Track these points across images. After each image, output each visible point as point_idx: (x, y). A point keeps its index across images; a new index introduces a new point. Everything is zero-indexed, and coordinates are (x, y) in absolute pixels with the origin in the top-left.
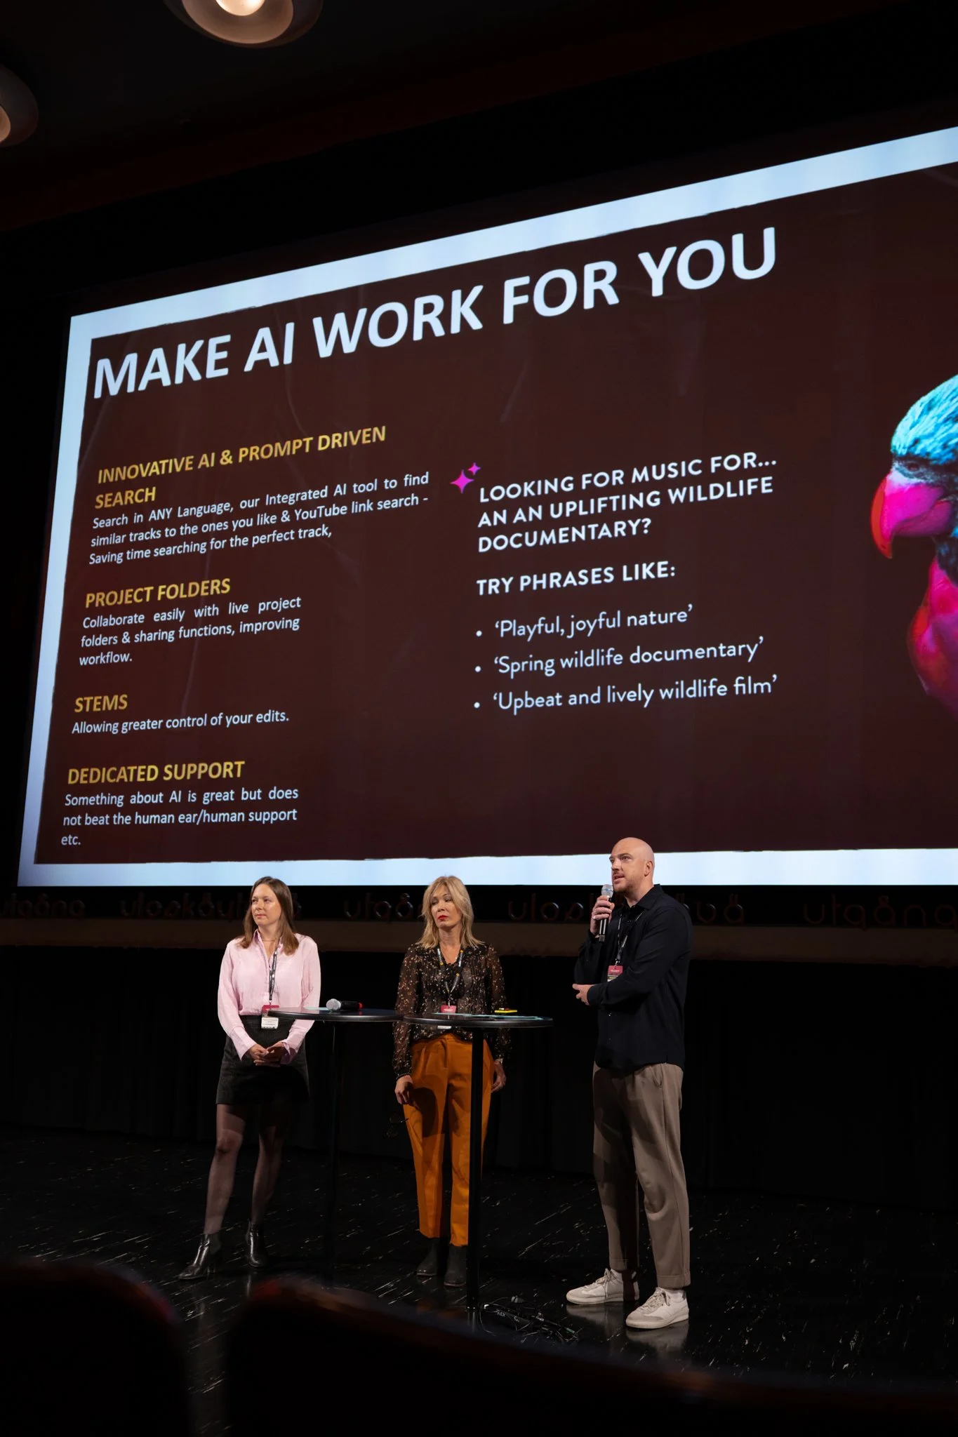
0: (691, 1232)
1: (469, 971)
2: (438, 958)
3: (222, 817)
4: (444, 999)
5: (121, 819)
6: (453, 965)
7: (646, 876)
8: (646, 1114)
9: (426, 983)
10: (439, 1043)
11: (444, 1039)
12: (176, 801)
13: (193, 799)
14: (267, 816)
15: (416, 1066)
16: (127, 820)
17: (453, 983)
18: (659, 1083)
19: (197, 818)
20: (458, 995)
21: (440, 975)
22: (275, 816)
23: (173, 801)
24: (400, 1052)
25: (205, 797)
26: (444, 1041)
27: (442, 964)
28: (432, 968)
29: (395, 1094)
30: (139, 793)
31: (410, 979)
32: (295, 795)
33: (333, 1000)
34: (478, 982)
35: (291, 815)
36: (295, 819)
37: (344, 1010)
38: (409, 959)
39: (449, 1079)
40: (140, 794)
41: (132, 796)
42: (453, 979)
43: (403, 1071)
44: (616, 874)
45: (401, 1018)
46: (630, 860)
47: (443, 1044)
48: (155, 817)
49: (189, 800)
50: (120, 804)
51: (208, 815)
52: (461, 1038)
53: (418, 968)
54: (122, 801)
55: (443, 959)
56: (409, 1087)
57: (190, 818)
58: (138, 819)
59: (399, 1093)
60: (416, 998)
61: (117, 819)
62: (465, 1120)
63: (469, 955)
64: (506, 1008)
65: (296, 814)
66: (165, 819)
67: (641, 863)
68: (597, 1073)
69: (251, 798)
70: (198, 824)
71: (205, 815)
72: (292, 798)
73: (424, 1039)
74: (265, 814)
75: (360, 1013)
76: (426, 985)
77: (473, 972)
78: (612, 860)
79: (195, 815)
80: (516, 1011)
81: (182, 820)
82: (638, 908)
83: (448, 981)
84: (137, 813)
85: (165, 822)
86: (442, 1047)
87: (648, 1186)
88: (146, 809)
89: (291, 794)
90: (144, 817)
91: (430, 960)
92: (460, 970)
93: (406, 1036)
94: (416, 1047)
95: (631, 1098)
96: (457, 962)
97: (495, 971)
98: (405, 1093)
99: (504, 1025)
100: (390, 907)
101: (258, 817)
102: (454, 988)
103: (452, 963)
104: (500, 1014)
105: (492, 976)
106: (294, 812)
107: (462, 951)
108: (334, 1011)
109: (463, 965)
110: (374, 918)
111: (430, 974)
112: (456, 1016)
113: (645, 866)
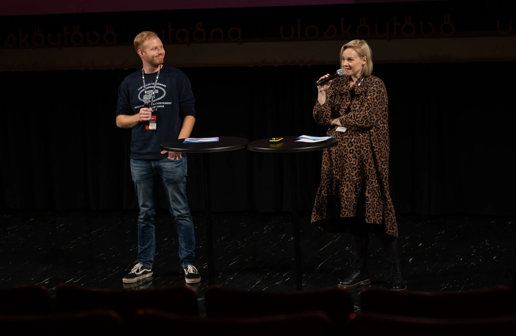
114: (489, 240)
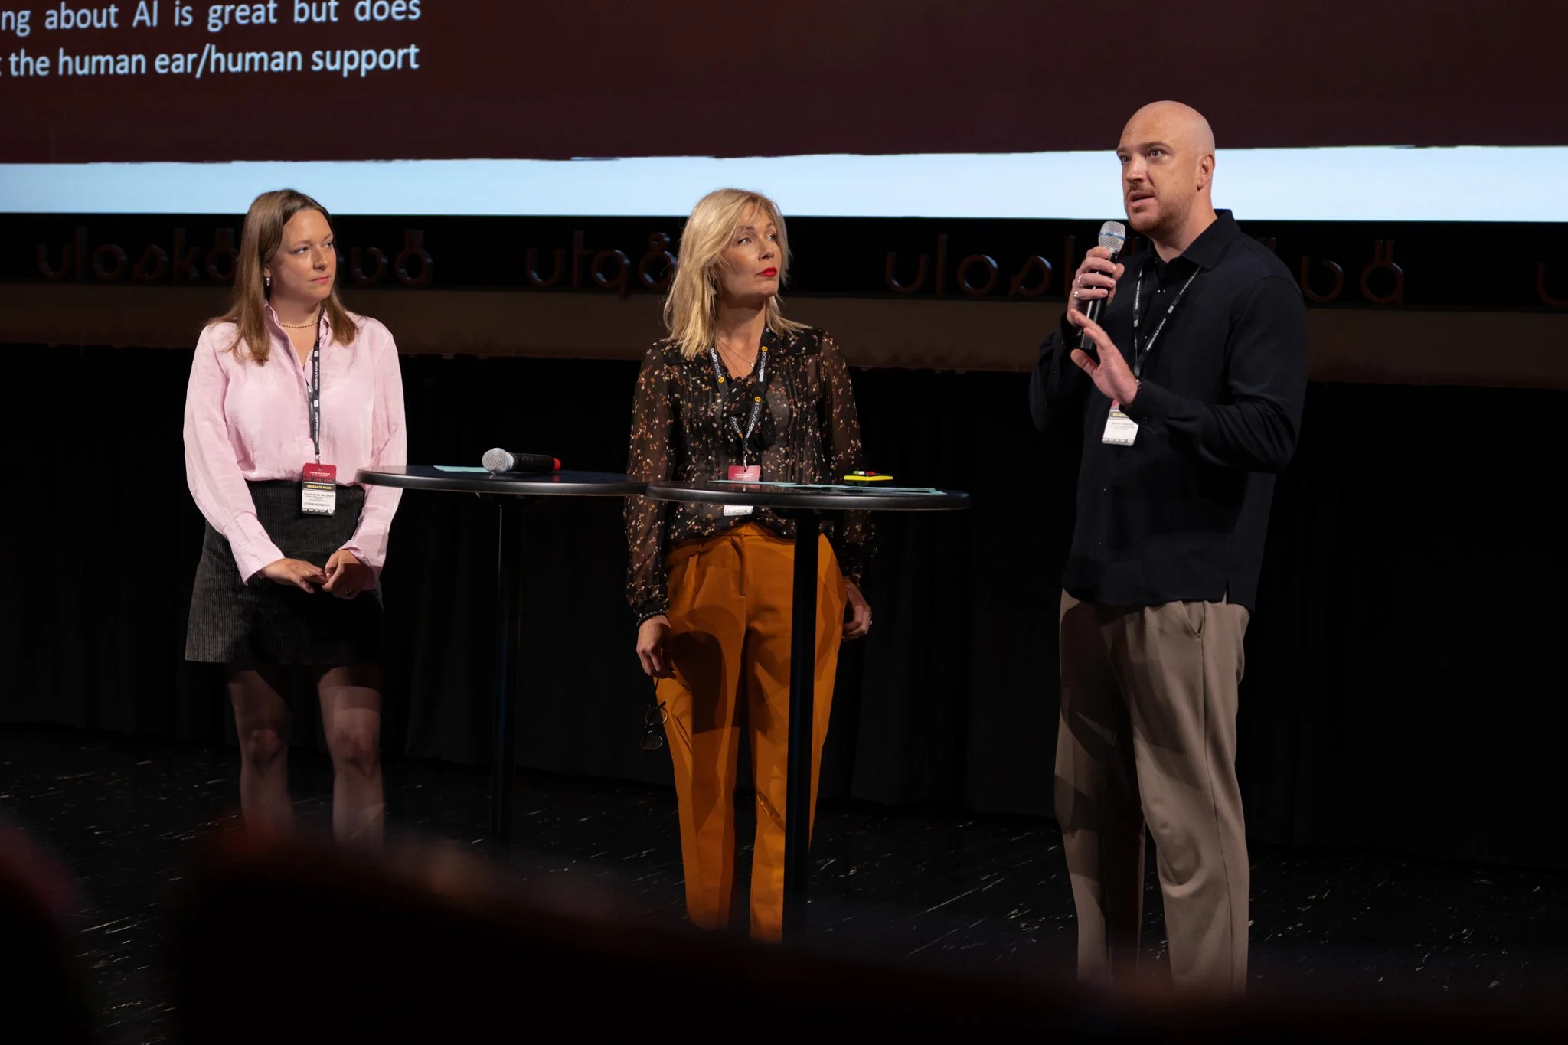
0: (1250, 928)
1: (782, 390)
2: (713, 369)
3: (252, 60)
4: (735, 453)
5: (27, 65)
6: (746, 380)
7: (1199, 189)
8: (1165, 690)
9: (691, 422)
10: (727, 543)
11: (739, 535)
12: (148, 24)
13: (186, 20)
14: (351, 60)
15: (678, 591)
16: (40, 66)
17: (747, 419)
18: (1196, 630)
19: (196, 63)
20: (760, 444)
21: (718, 405)
22: (369, 60)
23: (142, 23)
24: (640, 568)
25: (212, 15)
26: (737, 539)
27: (721, 380)
28: (700, 389)
29: (637, 654)
30: (63, 4)
31: (654, 415)
32: (414, 13)
33: (496, 451)
34: (803, 414)
35: (406, 57)
36: (414, 66)
37: (522, 470)
38: (650, 374)
39: (751, 618)
40: (67, 8)
41: (49, 12)
42: (749, 410)
43: (650, 607)
44: (1135, 191)
45: (643, 489)
46: (1166, 158)
47: (735, 545)
48: (103, 59)
49: (177, 23)
50: (23, 30)
51: (221, 55)
52: (774, 533)
53: (671, 393)
54: (28, 23)
55: (724, 369)
56: (665, 639)
57: (181, 64)
58: (66, 64)
59: (644, 652)
60: (668, 454)
61: (18, 64)
62: (778, 699)
63: (780, 356)
64: (868, 470)
65: (417, 55)
66: (126, 65)
67: (1189, 162)
68: (1069, 612)
69: (316, 19)
70: (198, 75)
71: (214, 57)
72: (407, 19)
73: (698, 538)
74: (347, 54)
75: (556, 478)
76: (691, 428)
77: (791, 393)
78: (1126, 159)
79: (191, 57)
80: (891, 478)
81: (163, 67)
82: (1183, 266)
83: (738, 416)
84: (61, 51)
85: (126, 71)
86: (732, 551)
87: (1165, 832)
88: (83, 42)
89: (403, 9)
90: (78, 59)
91: (694, 372)
92: (762, 389)
93: (648, 535)
94: (677, 554)
95: (1135, 658)
96: (755, 372)
97: (837, 388)
98: (655, 650)
99: (861, 503)
100: (627, 261)
101: (333, 62)
102: (751, 428)
103: (744, 376)
104: (856, 483)
105: (831, 399)
106: (413, 50)
107: (765, 349)
108: (497, 473)
109: (768, 377)
110: (590, 285)
111: (698, 402)
112: (761, 485)
113: (1199, 168)
114: (1473, 931)
